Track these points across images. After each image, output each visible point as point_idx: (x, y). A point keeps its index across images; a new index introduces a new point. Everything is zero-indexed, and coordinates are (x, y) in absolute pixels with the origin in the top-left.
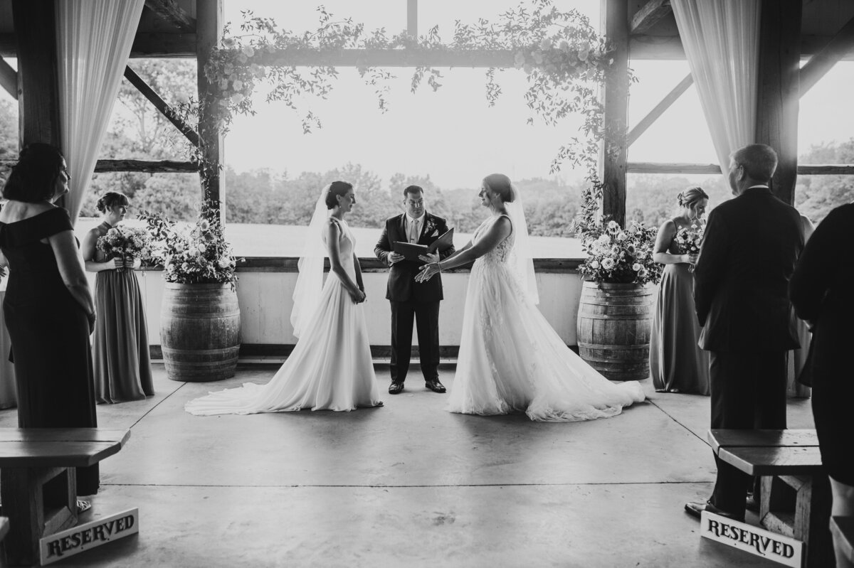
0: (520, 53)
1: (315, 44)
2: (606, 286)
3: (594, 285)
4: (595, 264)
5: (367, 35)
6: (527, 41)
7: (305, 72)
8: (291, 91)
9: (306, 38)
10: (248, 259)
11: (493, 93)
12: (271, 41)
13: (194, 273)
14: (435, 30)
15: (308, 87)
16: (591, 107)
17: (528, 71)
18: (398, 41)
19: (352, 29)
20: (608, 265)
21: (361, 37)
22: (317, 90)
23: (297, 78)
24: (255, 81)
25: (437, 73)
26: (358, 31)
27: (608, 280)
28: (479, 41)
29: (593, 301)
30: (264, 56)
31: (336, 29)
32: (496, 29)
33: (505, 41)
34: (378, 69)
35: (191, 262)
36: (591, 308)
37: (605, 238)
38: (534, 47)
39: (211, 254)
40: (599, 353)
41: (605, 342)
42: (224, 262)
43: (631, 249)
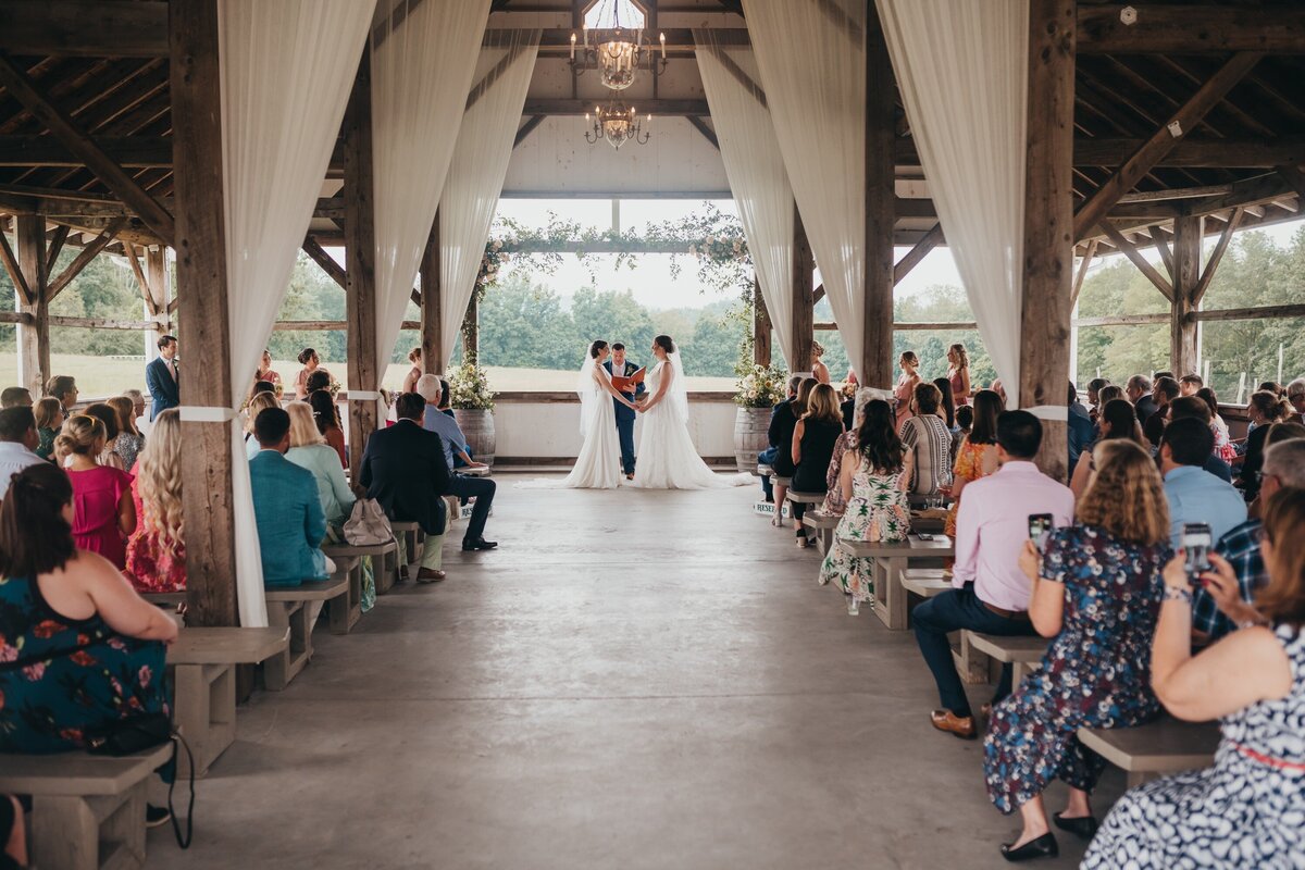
0: (693, 246)
1: (546, 237)
2: (752, 409)
3: (744, 409)
4: (744, 395)
5: (583, 231)
6: (698, 235)
7: (538, 256)
8: (526, 270)
9: (538, 233)
10: (501, 393)
11: (675, 270)
12: (514, 235)
13: (467, 402)
14: (632, 229)
15: (540, 268)
16: (745, 282)
17: (699, 257)
18: (604, 235)
19: (572, 226)
20: (752, 395)
21: (580, 232)
22: (547, 270)
23: (532, 261)
24: (502, 264)
25: (634, 257)
26: (577, 228)
27: (752, 405)
28: (664, 234)
29: (743, 420)
30: (509, 247)
31: (560, 225)
32: (677, 227)
33: (683, 236)
34: (591, 254)
35: (463, 394)
36: (741, 426)
37: (751, 376)
38: (703, 242)
39: (476, 388)
40: (748, 457)
41: (751, 449)
42: (485, 394)
43: (769, 384)
